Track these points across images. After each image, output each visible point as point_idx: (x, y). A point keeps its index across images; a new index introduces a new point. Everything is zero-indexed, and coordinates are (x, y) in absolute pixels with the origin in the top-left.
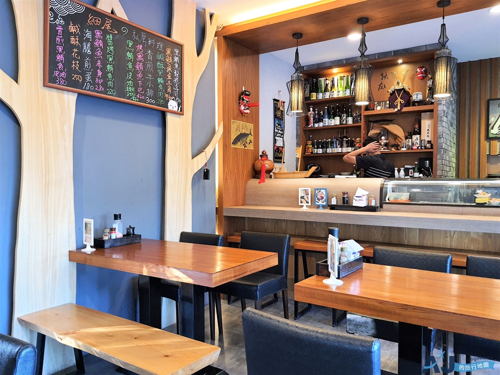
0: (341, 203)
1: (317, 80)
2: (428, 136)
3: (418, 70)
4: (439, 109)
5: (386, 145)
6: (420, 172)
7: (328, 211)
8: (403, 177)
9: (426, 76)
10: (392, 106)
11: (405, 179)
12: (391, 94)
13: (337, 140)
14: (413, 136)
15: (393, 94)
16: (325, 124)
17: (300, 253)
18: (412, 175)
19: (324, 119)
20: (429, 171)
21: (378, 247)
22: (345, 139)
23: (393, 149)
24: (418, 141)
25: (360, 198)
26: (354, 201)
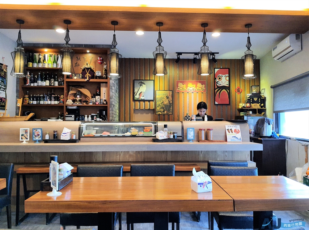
0: (52, 138)
1: (33, 54)
2: (104, 97)
3: (98, 58)
4: (110, 82)
5: (80, 101)
6: (100, 118)
7: (43, 144)
8: (90, 121)
9: (103, 62)
10: (83, 77)
11: (91, 122)
12: (83, 70)
13: (47, 95)
14: (96, 96)
15: (84, 70)
16: (39, 84)
17: (21, 176)
18: (96, 119)
19: (38, 81)
20: (105, 117)
21: (80, 166)
22: (53, 95)
23: (84, 103)
24: (99, 100)
25: (65, 135)
26: (61, 136)
